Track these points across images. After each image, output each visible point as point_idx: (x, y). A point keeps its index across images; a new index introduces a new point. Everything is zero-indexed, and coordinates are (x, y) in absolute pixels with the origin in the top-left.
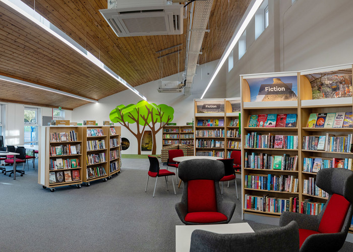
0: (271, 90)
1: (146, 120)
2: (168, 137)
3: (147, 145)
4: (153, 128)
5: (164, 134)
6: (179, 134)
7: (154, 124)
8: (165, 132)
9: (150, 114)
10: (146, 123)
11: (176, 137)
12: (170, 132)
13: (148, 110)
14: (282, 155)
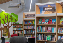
0: (47, 9)
1: (4, 21)
2: (16, 29)
3: (5, 34)
4: (8, 25)
5: (13, 28)
6: (21, 28)
7: (8, 23)
8: (14, 27)
9: (7, 18)
10: (5, 23)
11: (19, 29)
12: (16, 27)
13: (6, 16)
14: (50, 35)
